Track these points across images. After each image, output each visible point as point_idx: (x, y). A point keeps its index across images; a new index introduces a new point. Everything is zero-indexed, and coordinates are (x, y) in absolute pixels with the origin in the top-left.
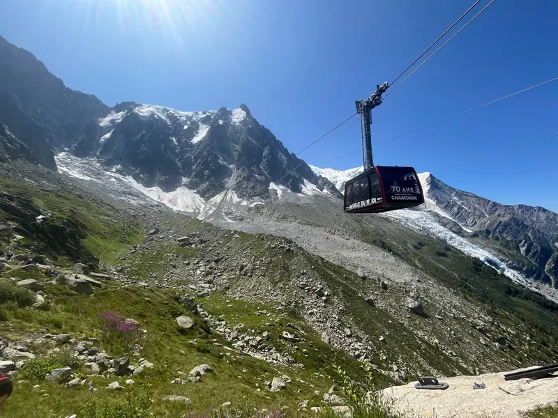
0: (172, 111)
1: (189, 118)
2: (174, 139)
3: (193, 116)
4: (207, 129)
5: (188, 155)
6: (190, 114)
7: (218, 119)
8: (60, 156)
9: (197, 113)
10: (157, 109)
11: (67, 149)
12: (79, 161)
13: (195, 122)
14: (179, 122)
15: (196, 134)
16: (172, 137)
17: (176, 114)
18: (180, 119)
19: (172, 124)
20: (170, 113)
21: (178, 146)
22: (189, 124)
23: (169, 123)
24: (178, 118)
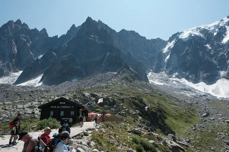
0: (203, 27)
3: (219, 24)
5: (221, 53)
6: (216, 23)
8: (149, 74)
9: (222, 20)
10: (193, 30)
11: (151, 70)
12: (157, 75)
13: (222, 27)
14: (209, 32)
15: (225, 36)
16: (206, 44)
17: (206, 28)
18: (210, 30)
19: (205, 36)
20: (201, 29)
21: (212, 49)
22: (218, 31)
23: (203, 36)
24: (208, 30)
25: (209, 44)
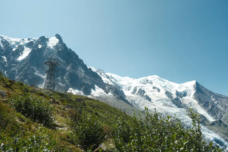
0: (5, 38)
1: (18, 43)
2: (5, 57)
3: (20, 41)
4: (30, 51)
5: (14, 69)
6: (18, 40)
7: (38, 44)
9: (23, 40)
13: (21, 45)
14: (10, 46)
15: (21, 54)
16: (3, 56)
17: (8, 40)
18: (11, 44)
19: (5, 47)
20: (4, 39)
21: (7, 63)
22: (17, 48)
23: (3, 47)
24: (9, 43)
25: (6, 57)
